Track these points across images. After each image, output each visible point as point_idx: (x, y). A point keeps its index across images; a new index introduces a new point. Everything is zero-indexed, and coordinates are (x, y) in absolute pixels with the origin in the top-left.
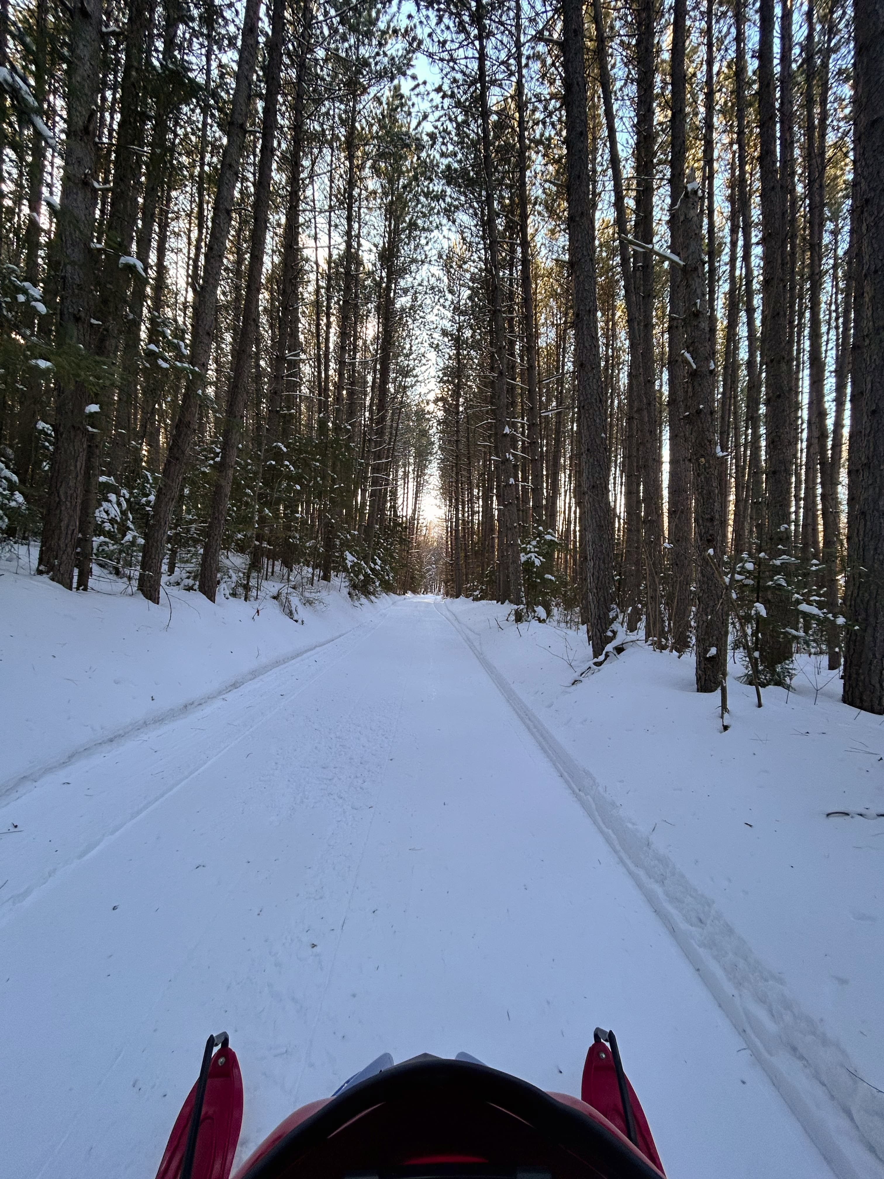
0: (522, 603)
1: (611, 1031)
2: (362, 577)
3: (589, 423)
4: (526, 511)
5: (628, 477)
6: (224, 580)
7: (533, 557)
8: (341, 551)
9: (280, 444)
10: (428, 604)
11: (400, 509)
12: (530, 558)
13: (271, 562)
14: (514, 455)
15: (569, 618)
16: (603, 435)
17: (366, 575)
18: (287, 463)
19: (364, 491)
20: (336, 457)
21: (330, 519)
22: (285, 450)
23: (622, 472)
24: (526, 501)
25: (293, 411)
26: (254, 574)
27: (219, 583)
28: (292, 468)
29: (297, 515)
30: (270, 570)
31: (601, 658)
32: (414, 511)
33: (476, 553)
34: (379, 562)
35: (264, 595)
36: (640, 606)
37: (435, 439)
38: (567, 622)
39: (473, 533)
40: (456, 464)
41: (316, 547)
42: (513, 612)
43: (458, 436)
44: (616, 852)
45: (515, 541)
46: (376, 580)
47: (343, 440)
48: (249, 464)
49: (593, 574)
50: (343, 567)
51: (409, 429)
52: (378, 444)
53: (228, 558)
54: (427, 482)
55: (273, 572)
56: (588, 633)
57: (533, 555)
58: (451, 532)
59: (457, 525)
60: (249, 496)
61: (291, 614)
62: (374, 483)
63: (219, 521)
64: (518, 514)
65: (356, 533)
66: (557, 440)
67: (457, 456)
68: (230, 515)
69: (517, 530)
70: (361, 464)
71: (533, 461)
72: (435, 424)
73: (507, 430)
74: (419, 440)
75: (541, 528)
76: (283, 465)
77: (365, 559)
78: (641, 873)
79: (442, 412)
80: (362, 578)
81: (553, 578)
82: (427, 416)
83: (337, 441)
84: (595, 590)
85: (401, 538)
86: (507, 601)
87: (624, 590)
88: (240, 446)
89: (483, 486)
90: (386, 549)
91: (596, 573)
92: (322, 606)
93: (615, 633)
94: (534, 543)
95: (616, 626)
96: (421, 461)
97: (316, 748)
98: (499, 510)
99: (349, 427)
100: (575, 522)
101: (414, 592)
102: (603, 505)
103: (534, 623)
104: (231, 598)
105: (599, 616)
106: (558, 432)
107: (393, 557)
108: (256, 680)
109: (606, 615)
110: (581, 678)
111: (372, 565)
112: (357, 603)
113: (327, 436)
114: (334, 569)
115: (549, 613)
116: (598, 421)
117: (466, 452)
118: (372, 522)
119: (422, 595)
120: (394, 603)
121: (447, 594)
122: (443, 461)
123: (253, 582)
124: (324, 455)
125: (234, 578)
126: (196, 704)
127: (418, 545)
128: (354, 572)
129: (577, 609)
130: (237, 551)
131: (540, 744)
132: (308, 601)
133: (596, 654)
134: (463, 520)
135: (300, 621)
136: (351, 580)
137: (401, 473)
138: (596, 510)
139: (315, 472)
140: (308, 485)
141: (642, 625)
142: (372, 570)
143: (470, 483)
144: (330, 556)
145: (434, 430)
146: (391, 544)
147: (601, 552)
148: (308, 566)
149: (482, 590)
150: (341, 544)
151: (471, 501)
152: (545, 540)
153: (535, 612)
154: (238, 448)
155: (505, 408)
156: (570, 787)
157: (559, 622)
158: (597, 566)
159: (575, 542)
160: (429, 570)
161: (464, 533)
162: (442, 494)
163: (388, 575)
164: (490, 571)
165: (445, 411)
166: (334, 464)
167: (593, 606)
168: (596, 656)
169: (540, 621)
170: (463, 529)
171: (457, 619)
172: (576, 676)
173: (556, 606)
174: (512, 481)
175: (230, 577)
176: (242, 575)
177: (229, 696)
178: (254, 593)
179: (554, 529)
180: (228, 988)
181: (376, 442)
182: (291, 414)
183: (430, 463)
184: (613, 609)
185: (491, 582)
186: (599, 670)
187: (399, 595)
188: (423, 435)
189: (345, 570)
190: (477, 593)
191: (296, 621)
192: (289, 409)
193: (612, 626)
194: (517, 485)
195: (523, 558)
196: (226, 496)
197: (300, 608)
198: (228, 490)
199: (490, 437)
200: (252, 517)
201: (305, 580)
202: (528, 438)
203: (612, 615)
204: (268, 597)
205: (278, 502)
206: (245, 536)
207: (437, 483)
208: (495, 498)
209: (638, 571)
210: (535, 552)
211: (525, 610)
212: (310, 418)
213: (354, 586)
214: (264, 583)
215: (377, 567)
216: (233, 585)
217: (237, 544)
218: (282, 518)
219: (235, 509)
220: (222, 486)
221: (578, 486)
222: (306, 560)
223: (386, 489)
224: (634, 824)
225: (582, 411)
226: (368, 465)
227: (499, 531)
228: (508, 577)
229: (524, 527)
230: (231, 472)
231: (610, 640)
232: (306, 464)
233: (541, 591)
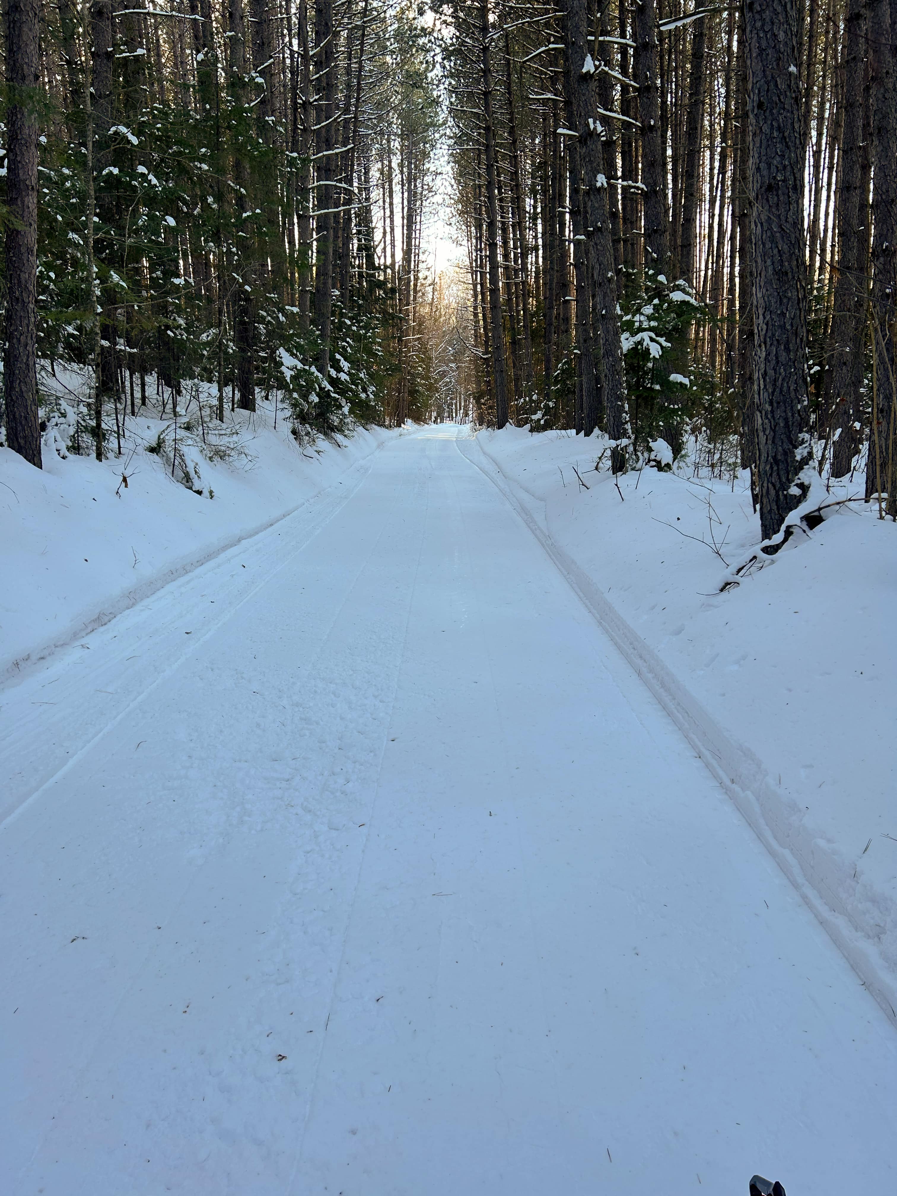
0: (625, 434)
1: (777, 1183)
2: (314, 398)
3: (764, 44)
4: (631, 243)
5: (846, 153)
6: (53, 421)
7: (647, 341)
8: (269, 347)
9: (123, 129)
10: (446, 443)
11: (379, 250)
12: (640, 343)
13: (137, 380)
14: (605, 121)
15: (717, 456)
16: (793, 69)
17: (323, 394)
18: (142, 169)
19: (303, 219)
20: (239, 149)
21: (241, 286)
22: (135, 141)
23: (833, 139)
24: (631, 221)
25: (140, 51)
26: (108, 406)
27: (43, 427)
28: (154, 181)
29: (177, 281)
30: (138, 395)
31: (777, 538)
32: (407, 253)
33: (534, 335)
34: (345, 365)
35: (132, 446)
36: (857, 425)
37: (440, 92)
38: (713, 466)
39: (526, 294)
40: (487, 146)
41: (221, 343)
42: (608, 453)
43: (486, 82)
44: (796, 886)
45: (610, 309)
46: (343, 402)
47: (251, 110)
48: (66, 178)
49: (765, 374)
50: (277, 379)
51: (385, 73)
52: (323, 112)
53: (54, 375)
54: (430, 190)
55: (144, 398)
56: (752, 490)
57: (645, 335)
58: (483, 294)
59: (494, 280)
60: (77, 245)
61: (187, 480)
62: (322, 203)
63: (24, 305)
64: (616, 250)
65: (296, 310)
66: (697, 78)
67: (487, 129)
68: (45, 290)
69: (613, 286)
70: (292, 163)
71: (646, 130)
72: (439, 58)
73: (589, 65)
74: (406, 97)
75: (662, 278)
76: (134, 175)
77: (318, 360)
78: (840, 922)
79: (452, 30)
80: (316, 400)
81: (686, 381)
82: (421, 41)
83: (238, 111)
84: (768, 407)
85: (384, 312)
86: (596, 431)
87: (827, 393)
88: (43, 139)
89: (545, 192)
90: (357, 338)
91: (771, 372)
92: (244, 460)
93: (804, 488)
94: (648, 310)
95: (807, 475)
96: (415, 144)
97: (258, 725)
98: (577, 243)
99: (260, 80)
100: (732, 257)
101: (418, 419)
102: (787, 227)
103: (650, 472)
104: (71, 457)
105: (775, 458)
106: (697, 56)
107: (371, 354)
108: (138, 607)
109: (789, 454)
110: (738, 578)
111: (333, 373)
112: (310, 451)
113: (217, 102)
114: (260, 383)
115: (677, 449)
116: (781, 36)
117: (505, 118)
118: (325, 284)
119: (434, 426)
120: (381, 445)
121: (481, 420)
122: (459, 140)
123: (108, 423)
124: (216, 146)
125: (72, 417)
126: (34, 658)
127: (420, 324)
128: (299, 388)
129: (734, 438)
130: (70, 360)
131: (660, 701)
132: (217, 453)
133: (768, 531)
134: (506, 268)
135: (206, 493)
136: (295, 405)
137: (375, 173)
138: (772, 239)
139: (201, 184)
140: (189, 215)
141: (860, 462)
142: (334, 382)
143: (516, 187)
144: (249, 360)
145: (438, 71)
146: (366, 327)
147: (783, 327)
148: (210, 381)
149: (547, 411)
150: (269, 334)
151: (519, 225)
152: (671, 302)
153: (650, 450)
154: (39, 145)
155: (583, 14)
156: (716, 776)
157: (697, 466)
158: (772, 357)
159: (732, 302)
160: (443, 374)
161: (509, 293)
162: (461, 213)
163: (365, 390)
164: (563, 371)
165: (458, 27)
166: (238, 165)
167: (763, 439)
168: (766, 535)
169: (660, 467)
170: (507, 286)
171: (500, 471)
172: (728, 574)
173: (693, 431)
174: (601, 180)
175: (64, 415)
176: (85, 410)
177: (94, 640)
178: (112, 443)
179: (689, 281)
180: (148, 1126)
181: (318, 108)
182: (137, 58)
183: (433, 146)
184: (803, 442)
185: (564, 393)
186: (773, 562)
187: (389, 427)
188: (414, 86)
189: (282, 384)
190: (539, 415)
191: (199, 493)
192: (132, 45)
193: (801, 475)
194: (613, 187)
195: (627, 342)
196: (30, 251)
197: (205, 468)
198: (31, 236)
199: (553, 80)
200: (89, 292)
201: (207, 412)
202: (635, 78)
203: (800, 453)
204: (140, 450)
205: (136, 253)
206: (79, 328)
207: (449, 190)
208: (567, 216)
209: (856, 354)
210: (651, 329)
211: (631, 449)
212: (179, 61)
213: (302, 417)
214: (131, 423)
215: (343, 377)
216: (72, 431)
217: (68, 346)
218: (147, 288)
219: (52, 275)
220: (18, 232)
221: (740, 178)
222: (205, 369)
223: (348, 212)
224: (829, 841)
225: (748, 15)
226: (305, 161)
227: (579, 288)
228: (598, 380)
229: (628, 275)
230: (32, 201)
231: (796, 502)
232: (183, 171)
233: (662, 409)
